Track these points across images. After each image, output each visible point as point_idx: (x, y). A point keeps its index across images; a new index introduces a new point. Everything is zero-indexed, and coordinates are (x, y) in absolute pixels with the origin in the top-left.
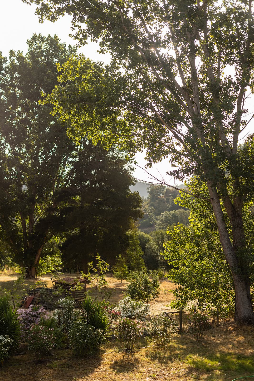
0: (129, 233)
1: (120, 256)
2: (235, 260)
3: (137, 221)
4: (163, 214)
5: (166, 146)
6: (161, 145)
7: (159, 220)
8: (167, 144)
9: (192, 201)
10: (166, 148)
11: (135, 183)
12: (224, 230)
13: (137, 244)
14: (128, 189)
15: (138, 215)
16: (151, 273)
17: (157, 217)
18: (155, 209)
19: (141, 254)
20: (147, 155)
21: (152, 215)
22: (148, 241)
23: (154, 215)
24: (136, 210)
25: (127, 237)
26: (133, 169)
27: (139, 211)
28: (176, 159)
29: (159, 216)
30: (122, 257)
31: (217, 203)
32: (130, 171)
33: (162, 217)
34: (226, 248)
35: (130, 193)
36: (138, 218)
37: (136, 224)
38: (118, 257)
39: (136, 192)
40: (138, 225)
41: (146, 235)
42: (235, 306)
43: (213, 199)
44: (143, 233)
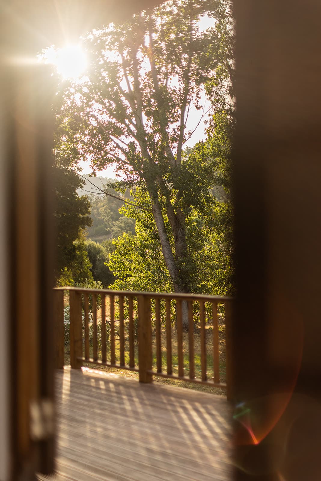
0: (76, 242)
1: (66, 269)
2: (176, 270)
3: (85, 229)
4: (121, 219)
5: (111, 154)
6: (106, 153)
7: (117, 226)
8: (111, 152)
9: (138, 211)
10: (111, 156)
11: (83, 185)
12: (165, 240)
13: (85, 255)
14: (75, 192)
15: (87, 222)
16: (95, 285)
17: (114, 222)
18: (112, 213)
19: (89, 267)
20: (92, 163)
21: (108, 220)
22: (99, 251)
23: (111, 220)
24: (84, 217)
25: (74, 248)
26: (79, 170)
27: (88, 217)
28: (120, 168)
29: (116, 221)
30: (68, 270)
31: (159, 214)
32: (78, 172)
33: (121, 222)
34: (167, 258)
35: (77, 196)
36: (86, 226)
37: (84, 232)
38: (64, 270)
39: (85, 196)
40: (87, 234)
41: (97, 245)
42: (176, 314)
43: (155, 210)
44: (94, 243)
